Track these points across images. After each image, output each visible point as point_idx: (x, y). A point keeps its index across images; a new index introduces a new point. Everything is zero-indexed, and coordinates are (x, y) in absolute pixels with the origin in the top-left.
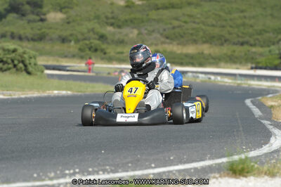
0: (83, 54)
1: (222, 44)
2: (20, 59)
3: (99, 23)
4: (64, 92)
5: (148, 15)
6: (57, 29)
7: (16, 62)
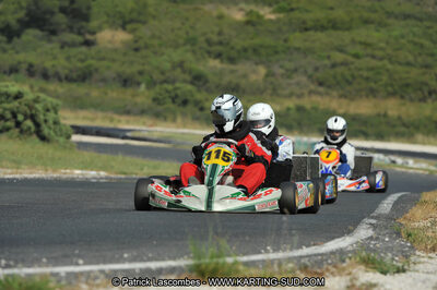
0: (160, 108)
1: (423, 100)
2: (28, 112)
3: (194, 52)
4: (92, 174)
5: (286, 41)
6: (114, 61)
7: (20, 117)
